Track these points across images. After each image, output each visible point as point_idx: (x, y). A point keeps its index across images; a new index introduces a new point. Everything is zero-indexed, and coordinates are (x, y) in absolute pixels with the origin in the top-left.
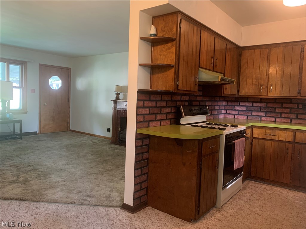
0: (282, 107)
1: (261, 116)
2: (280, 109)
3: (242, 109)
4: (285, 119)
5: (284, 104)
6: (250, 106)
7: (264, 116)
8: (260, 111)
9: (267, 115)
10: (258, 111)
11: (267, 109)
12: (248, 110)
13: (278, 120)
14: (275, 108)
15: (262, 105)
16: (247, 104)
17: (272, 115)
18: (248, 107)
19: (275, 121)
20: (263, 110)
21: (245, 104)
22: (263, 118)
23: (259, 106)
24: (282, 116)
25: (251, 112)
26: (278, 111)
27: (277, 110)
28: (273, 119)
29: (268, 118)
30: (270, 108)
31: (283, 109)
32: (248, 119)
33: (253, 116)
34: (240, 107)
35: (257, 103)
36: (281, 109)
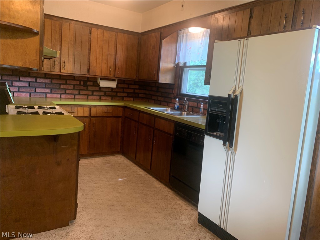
0: (66, 84)
1: (46, 93)
2: (64, 85)
3: (23, 85)
4: (69, 95)
5: (68, 81)
6: (33, 82)
7: (49, 93)
8: (45, 88)
9: (52, 92)
10: (42, 88)
11: (52, 86)
12: (31, 87)
13: (63, 96)
14: (60, 84)
15: (47, 81)
16: (29, 80)
17: (58, 91)
18: (31, 83)
19: (61, 97)
20: (48, 86)
21: (26, 79)
22: (48, 95)
23: (44, 82)
24: (67, 92)
25: (34, 88)
26: (63, 88)
27: (62, 86)
28: (59, 96)
29: (54, 94)
30: (55, 85)
31: (68, 86)
32: (31, 96)
33: (37, 94)
34: (20, 83)
35: (41, 79)
36: (66, 86)
